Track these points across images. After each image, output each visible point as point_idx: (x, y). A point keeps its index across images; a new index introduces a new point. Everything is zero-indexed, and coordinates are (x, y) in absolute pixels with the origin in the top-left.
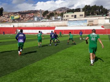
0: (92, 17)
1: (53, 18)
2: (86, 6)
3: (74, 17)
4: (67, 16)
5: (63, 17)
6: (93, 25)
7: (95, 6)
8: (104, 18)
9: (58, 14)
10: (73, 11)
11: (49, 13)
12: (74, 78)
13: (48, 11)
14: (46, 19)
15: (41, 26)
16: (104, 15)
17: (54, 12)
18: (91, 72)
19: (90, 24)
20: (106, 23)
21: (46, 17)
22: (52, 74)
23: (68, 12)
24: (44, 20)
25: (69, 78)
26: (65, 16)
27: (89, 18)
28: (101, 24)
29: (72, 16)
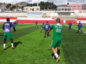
0: (45, 11)
1: (15, 10)
2: (41, 2)
3: (32, 10)
4: (27, 9)
5: (23, 10)
6: (46, 17)
7: (48, 2)
8: (54, 12)
9: (19, 7)
10: (31, 5)
11: (12, 6)
12: (31, 57)
13: (10, 4)
14: (9, 10)
15: (5, 16)
16: (54, 10)
17: (16, 5)
18: (43, 52)
19: (44, 16)
20: (55, 15)
21: (9, 9)
22: (13, 55)
23: (27, 6)
24: (8, 11)
25: (27, 58)
26: (25, 9)
27: (44, 12)
28: (52, 17)
29: (31, 9)
